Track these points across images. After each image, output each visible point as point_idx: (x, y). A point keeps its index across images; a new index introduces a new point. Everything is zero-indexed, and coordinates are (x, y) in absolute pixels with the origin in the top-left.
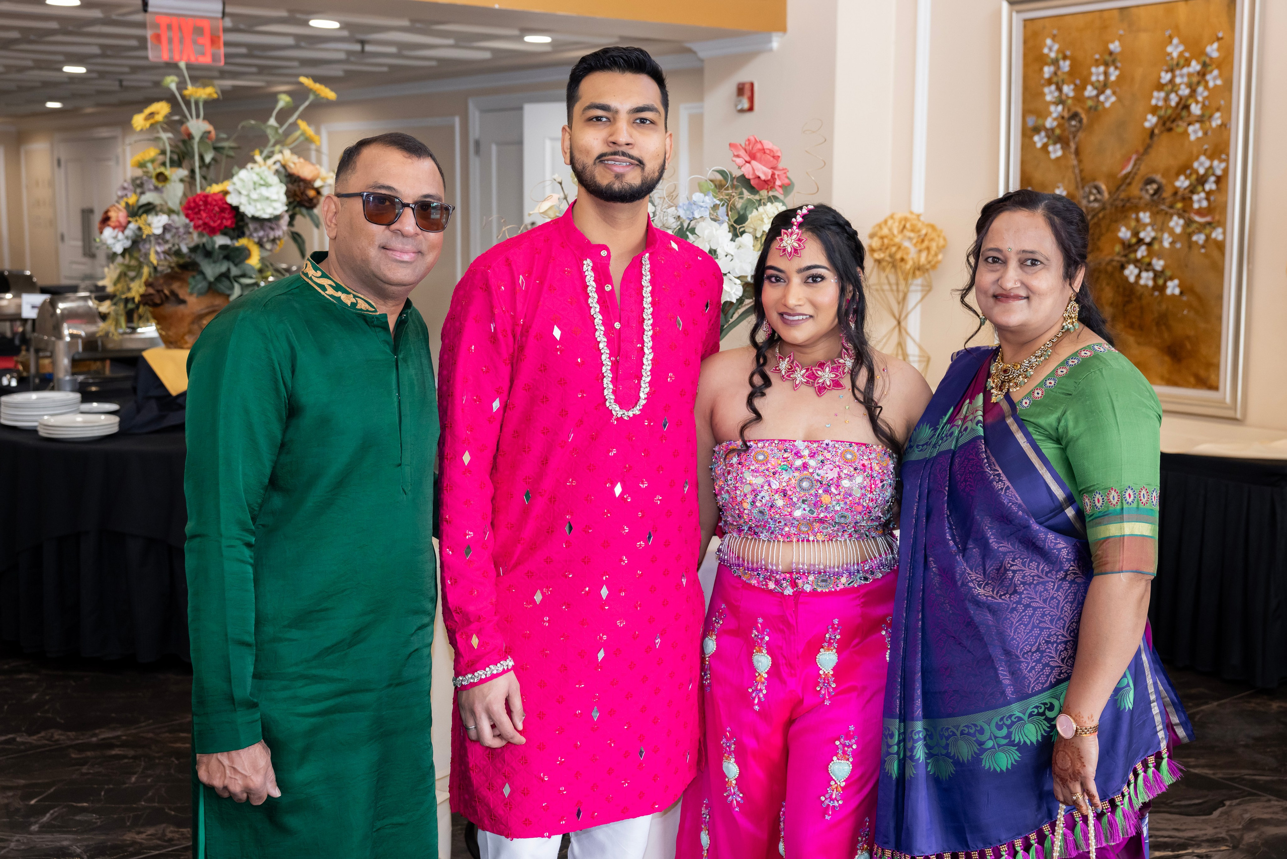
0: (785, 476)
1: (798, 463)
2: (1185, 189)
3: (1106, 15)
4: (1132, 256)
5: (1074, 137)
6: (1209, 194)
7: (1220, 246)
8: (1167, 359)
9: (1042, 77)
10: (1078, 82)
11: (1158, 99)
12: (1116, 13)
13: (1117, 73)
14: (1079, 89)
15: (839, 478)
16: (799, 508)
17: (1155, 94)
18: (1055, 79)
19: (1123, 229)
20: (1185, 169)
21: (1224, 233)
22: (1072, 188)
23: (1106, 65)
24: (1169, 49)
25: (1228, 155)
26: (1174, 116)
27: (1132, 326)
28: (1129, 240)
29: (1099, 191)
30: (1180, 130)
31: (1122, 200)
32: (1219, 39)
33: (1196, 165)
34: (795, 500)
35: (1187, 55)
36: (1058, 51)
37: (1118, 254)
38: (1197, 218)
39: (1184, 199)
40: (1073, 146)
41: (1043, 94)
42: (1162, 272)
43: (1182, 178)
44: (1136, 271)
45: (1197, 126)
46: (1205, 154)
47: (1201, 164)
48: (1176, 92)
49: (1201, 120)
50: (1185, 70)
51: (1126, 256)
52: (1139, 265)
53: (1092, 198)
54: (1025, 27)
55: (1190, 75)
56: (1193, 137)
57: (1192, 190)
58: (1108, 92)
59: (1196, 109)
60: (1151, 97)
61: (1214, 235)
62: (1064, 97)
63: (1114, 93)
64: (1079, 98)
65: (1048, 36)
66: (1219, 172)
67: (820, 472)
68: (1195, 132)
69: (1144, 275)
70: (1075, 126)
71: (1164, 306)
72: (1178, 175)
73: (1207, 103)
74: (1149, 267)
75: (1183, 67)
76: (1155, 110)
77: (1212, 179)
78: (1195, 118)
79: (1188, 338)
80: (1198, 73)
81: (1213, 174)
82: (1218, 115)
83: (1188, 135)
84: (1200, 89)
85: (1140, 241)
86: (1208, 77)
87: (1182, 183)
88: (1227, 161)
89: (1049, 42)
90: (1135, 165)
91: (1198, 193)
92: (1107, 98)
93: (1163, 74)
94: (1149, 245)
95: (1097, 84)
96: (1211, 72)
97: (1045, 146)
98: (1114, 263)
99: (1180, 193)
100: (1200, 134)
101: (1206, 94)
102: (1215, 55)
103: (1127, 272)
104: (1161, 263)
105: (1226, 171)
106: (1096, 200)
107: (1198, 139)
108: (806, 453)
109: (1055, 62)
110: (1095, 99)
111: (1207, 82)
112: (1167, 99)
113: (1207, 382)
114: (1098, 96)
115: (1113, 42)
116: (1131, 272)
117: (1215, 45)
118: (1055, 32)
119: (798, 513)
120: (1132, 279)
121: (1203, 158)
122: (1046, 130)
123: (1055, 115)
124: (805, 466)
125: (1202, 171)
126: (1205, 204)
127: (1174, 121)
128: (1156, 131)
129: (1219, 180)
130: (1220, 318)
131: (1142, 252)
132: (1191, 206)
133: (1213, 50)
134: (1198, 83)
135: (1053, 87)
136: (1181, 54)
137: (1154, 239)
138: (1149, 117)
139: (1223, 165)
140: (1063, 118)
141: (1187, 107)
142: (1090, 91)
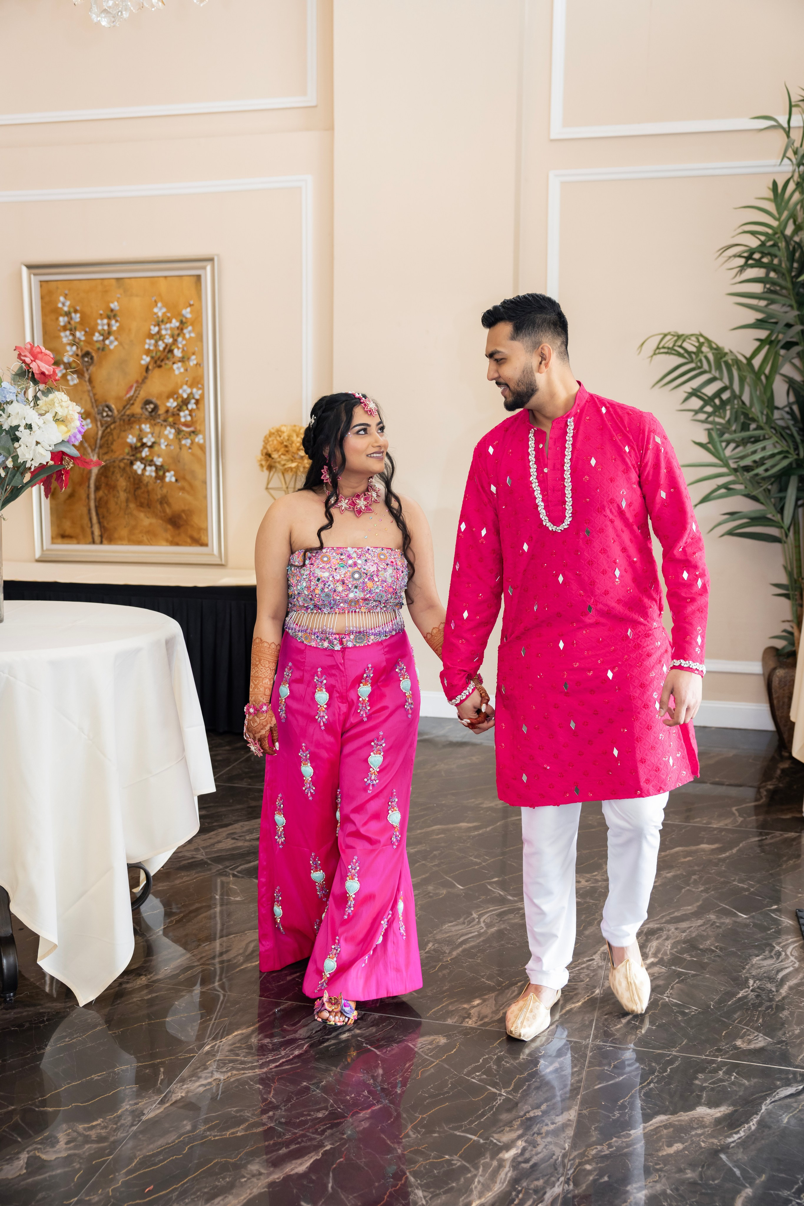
0: (343, 571)
1: (350, 562)
2: (174, 408)
3: (106, 282)
4: (138, 455)
5: (87, 370)
6: (191, 411)
7: (202, 448)
8: (169, 527)
9: (59, 325)
10: (87, 330)
11: (150, 345)
12: (114, 282)
13: (118, 324)
14: (89, 334)
15: (378, 571)
16: (353, 592)
17: (148, 341)
18: (69, 327)
19: (130, 436)
20: (173, 394)
21: (204, 439)
22: (89, 406)
23: (109, 318)
24: (156, 310)
25: (203, 385)
26: (162, 357)
27: (141, 505)
28: (136, 444)
29: (110, 409)
30: (167, 367)
31: (128, 415)
32: (191, 305)
33: (180, 391)
34: (350, 586)
35: (169, 315)
36: (70, 306)
37: (128, 454)
38: (184, 428)
39: (173, 415)
40: (87, 376)
41: (59, 337)
42: (162, 466)
43: (171, 400)
44: (142, 466)
45: (180, 364)
46: (186, 384)
47: (184, 391)
48: (163, 340)
49: (182, 360)
50: (168, 326)
51: (133, 455)
52: (144, 461)
53: (105, 414)
54: (41, 286)
55: (171, 329)
56: (177, 372)
57: (180, 409)
58: (112, 338)
59: (178, 353)
60: (145, 343)
61: (197, 440)
62: (77, 340)
63: (116, 339)
64: (89, 342)
65: (61, 295)
66: (197, 397)
67: (365, 567)
68: (178, 368)
69: (148, 468)
70: (88, 362)
71: (165, 491)
72: (168, 397)
73: (185, 349)
74: (151, 463)
75: (167, 323)
76: (148, 352)
77: (193, 401)
78: (178, 359)
79: (183, 511)
80: (178, 328)
81: (194, 398)
82: (193, 357)
83: (174, 370)
84: (180, 339)
85: (144, 445)
86: (185, 331)
87: (172, 404)
88: (203, 389)
89: (62, 299)
90: (136, 390)
91: (184, 411)
92: (111, 342)
93: (152, 327)
94: (151, 447)
95: (102, 332)
96: (187, 328)
97: (64, 376)
98: (125, 461)
99: (171, 411)
100: (182, 370)
101: (184, 342)
102: (189, 316)
103: (135, 467)
104: (161, 460)
105: (202, 396)
106: (108, 416)
107: (181, 373)
108: (354, 555)
109: (68, 314)
110: (102, 343)
111: (184, 334)
112: (156, 345)
113: (198, 541)
114: (104, 340)
115: (113, 302)
116: (138, 467)
117: (189, 310)
118: (67, 292)
119: (351, 595)
120: (139, 472)
121: (185, 387)
122: (64, 364)
123: (70, 353)
124: (355, 564)
125: (185, 396)
126: (189, 418)
127: (162, 361)
128: (150, 367)
129: (197, 402)
130: (205, 497)
131: (145, 453)
132: (179, 420)
133: (187, 312)
134: (178, 335)
135: (68, 333)
136: (164, 314)
137: (154, 443)
138: (144, 357)
139: (200, 392)
140: (77, 355)
141: (171, 351)
142: (97, 337)
